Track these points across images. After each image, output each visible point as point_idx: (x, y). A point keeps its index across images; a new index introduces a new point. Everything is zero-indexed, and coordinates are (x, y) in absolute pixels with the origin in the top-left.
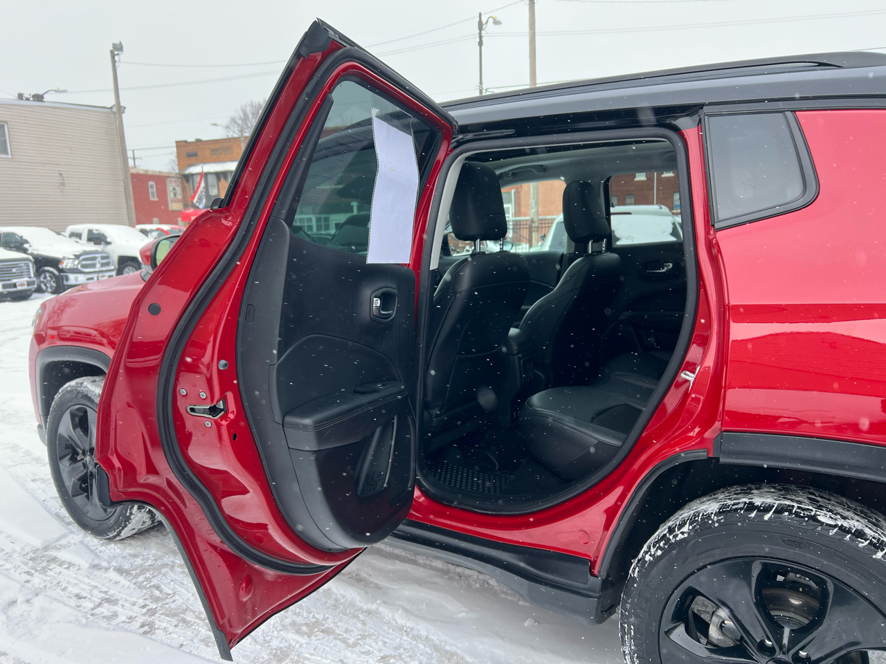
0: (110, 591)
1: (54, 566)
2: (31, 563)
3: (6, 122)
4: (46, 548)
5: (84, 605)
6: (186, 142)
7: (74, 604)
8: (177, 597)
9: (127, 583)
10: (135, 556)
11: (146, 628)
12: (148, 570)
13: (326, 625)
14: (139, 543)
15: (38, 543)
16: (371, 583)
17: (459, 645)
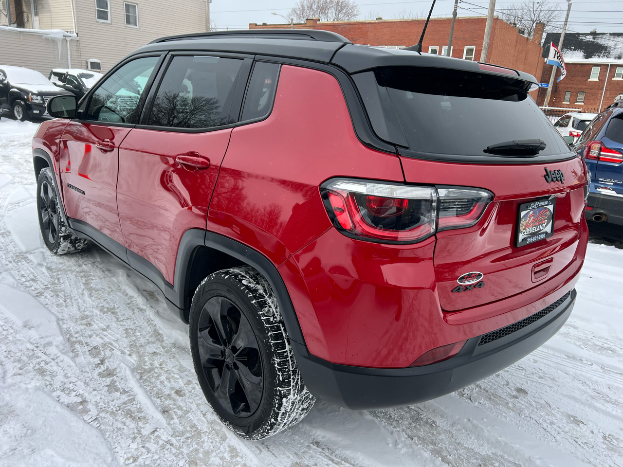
0: (38, 277)
1: (23, 260)
2: (15, 258)
3: (137, 4)
4: (26, 253)
5: (22, 279)
6: (256, 25)
7: (17, 278)
8: (63, 285)
9: (47, 274)
10: (61, 264)
11: (39, 294)
12: (61, 271)
13: (116, 311)
14: (67, 258)
15: (24, 249)
16: (156, 297)
17: (166, 331)
